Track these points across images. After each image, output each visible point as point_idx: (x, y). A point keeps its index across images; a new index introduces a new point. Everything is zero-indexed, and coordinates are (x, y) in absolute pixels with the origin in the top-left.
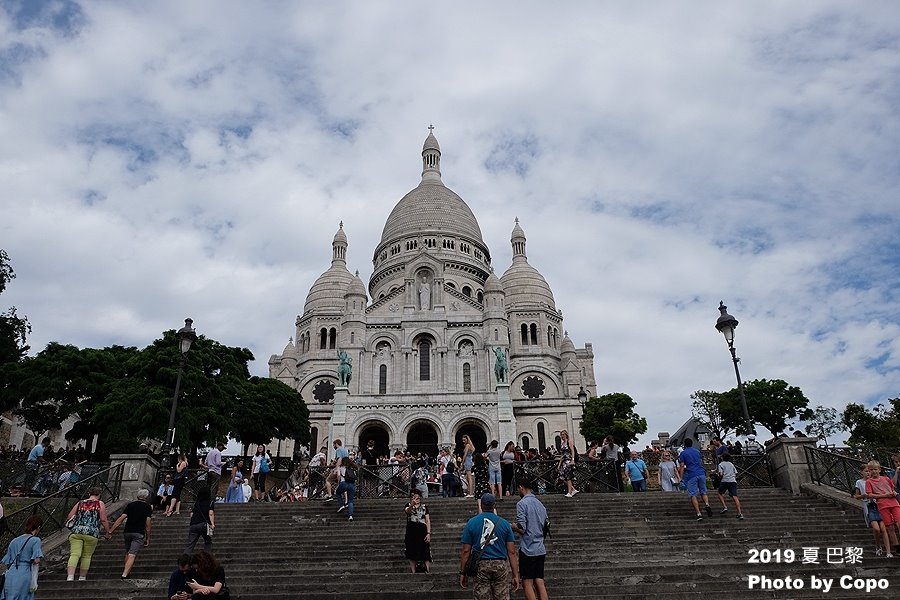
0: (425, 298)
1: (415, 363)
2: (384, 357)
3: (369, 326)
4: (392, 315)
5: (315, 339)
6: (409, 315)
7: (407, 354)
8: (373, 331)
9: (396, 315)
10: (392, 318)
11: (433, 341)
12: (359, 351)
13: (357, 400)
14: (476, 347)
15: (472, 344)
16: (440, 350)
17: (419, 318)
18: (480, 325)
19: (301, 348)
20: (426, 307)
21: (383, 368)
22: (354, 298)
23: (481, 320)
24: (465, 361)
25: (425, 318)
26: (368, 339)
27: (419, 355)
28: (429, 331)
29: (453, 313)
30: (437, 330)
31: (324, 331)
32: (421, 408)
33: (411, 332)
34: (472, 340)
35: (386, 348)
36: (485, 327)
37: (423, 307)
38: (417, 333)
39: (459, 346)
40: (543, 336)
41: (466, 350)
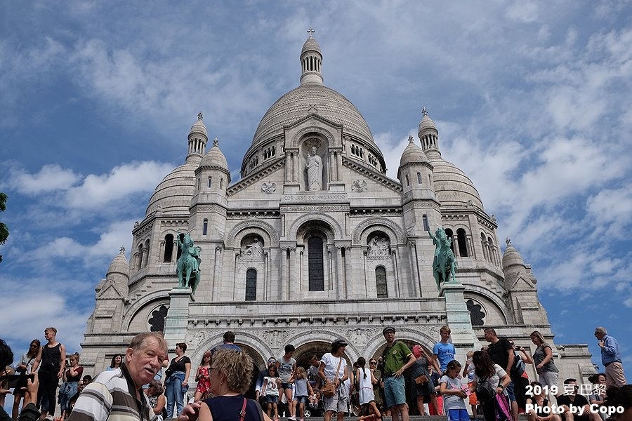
0: (316, 174)
1: (300, 264)
2: (253, 257)
3: (231, 213)
4: (265, 197)
5: (157, 249)
6: (293, 195)
7: (288, 251)
8: (237, 220)
9: (271, 197)
10: (266, 202)
11: (328, 233)
12: (214, 246)
13: (205, 311)
14: (394, 242)
15: (387, 238)
16: (339, 245)
17: (307, 199)
18: (398, 210)
19: (137, 263)
20: (316, 186)
21: (252, 273)
22: (209, 173)
23: (398, 203)
24: (377, 263)
25: (315, 199)
26: (228, 230)
27: (306, 253)
28: (322, 218)
29: (357, 195)
30: (335, 217)
31: (169, 238)
32: (315, 325)
33: (294, 220)
34: (388, 232)
35: (257, 245)
36: (407, 214)
37: (312, 187)
38: (304, 220)
39: (368, 242)
40: (476, 245)
41: (378, 248)
